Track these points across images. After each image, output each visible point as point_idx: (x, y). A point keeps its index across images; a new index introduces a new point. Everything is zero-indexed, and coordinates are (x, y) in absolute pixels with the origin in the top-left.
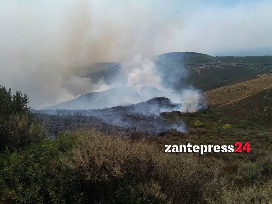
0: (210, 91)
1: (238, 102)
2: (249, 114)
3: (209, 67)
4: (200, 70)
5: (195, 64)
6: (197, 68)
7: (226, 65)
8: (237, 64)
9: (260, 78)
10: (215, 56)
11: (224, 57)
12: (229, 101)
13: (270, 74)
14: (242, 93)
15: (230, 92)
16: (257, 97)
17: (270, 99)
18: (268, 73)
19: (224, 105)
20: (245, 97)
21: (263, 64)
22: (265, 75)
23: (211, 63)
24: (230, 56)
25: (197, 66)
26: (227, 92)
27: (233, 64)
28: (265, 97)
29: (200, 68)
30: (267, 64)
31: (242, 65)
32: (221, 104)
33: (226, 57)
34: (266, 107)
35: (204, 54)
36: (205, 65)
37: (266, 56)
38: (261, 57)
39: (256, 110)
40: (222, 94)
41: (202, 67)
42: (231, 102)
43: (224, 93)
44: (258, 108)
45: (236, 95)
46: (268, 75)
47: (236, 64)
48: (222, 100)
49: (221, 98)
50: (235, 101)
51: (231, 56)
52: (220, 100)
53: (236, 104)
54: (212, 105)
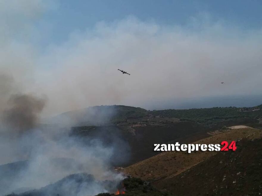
0: (150, 158)
1: (189, 171)
2: (205, 187)
3: (145, 125)
4: (134, 130)
5: (126, 122)
6: (130, 127)
7: (167, 121)
8: (181, 120)
9: (211, 137)
10: (151, 110)
11: (164, 111)
12: (177, 172)
13: (222, 130)
14: (191, 159)
15: (176, 158)
16: (212, 162)
17: (227, 164)
18: (221, 130)
19: (170, 177)
20: (196, 164)
21: (212, 118)
22: (217, 132)
23: (148, 120)
24: (170, 110)
25: (130, 124)
26: (173, 159)
27: (176, 120)
28: (221, 162)
29: (134, 126)
30: (217, 118)
31: (187, 120)
32: (167, 177)
33: (165, 110)
34: (225, 176)
35: (137, 108)
36: (139, 123)
37: (214, 108)
38: (208, 109)
39: (213, 181)
40: (166, 161)
41: (136, 125)
42: (179, 172)
43: (168, 160)
44: (214, 177)
45: (184, 161)
46: (221, 132)
47: (179, 119)
48: (167, 170)
49: (165, 168)
50: (185, 170)
51: (172, 109)
52: (165, 170)
53: (186, 174)
54: (154, 178)
